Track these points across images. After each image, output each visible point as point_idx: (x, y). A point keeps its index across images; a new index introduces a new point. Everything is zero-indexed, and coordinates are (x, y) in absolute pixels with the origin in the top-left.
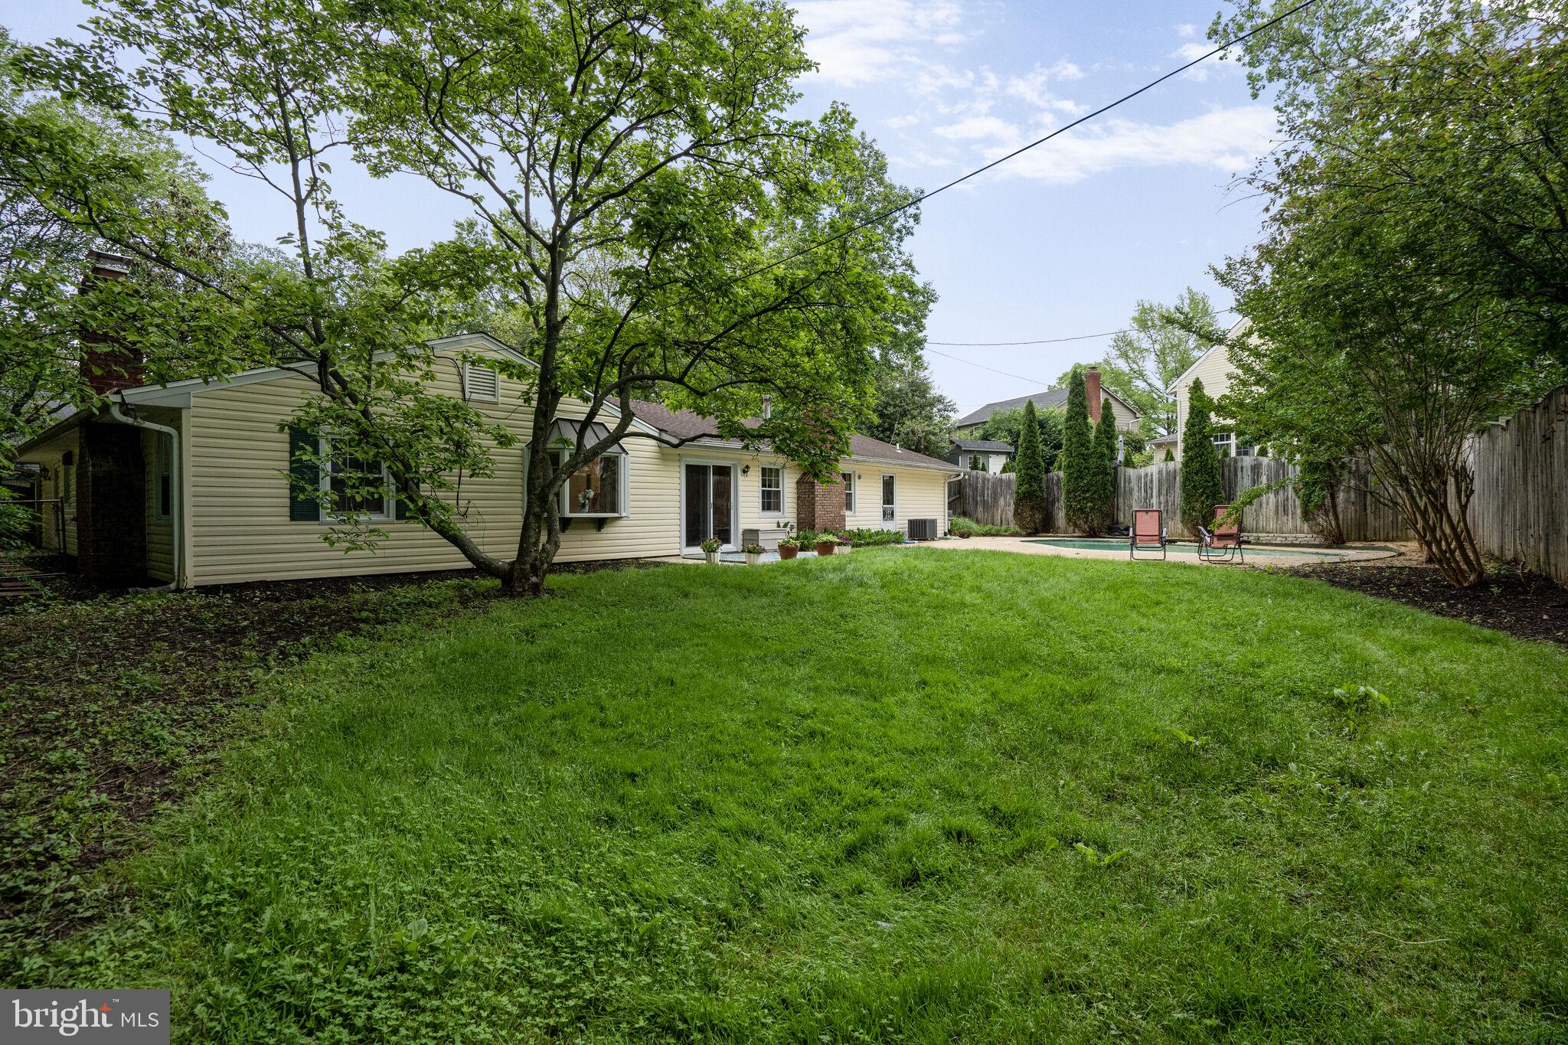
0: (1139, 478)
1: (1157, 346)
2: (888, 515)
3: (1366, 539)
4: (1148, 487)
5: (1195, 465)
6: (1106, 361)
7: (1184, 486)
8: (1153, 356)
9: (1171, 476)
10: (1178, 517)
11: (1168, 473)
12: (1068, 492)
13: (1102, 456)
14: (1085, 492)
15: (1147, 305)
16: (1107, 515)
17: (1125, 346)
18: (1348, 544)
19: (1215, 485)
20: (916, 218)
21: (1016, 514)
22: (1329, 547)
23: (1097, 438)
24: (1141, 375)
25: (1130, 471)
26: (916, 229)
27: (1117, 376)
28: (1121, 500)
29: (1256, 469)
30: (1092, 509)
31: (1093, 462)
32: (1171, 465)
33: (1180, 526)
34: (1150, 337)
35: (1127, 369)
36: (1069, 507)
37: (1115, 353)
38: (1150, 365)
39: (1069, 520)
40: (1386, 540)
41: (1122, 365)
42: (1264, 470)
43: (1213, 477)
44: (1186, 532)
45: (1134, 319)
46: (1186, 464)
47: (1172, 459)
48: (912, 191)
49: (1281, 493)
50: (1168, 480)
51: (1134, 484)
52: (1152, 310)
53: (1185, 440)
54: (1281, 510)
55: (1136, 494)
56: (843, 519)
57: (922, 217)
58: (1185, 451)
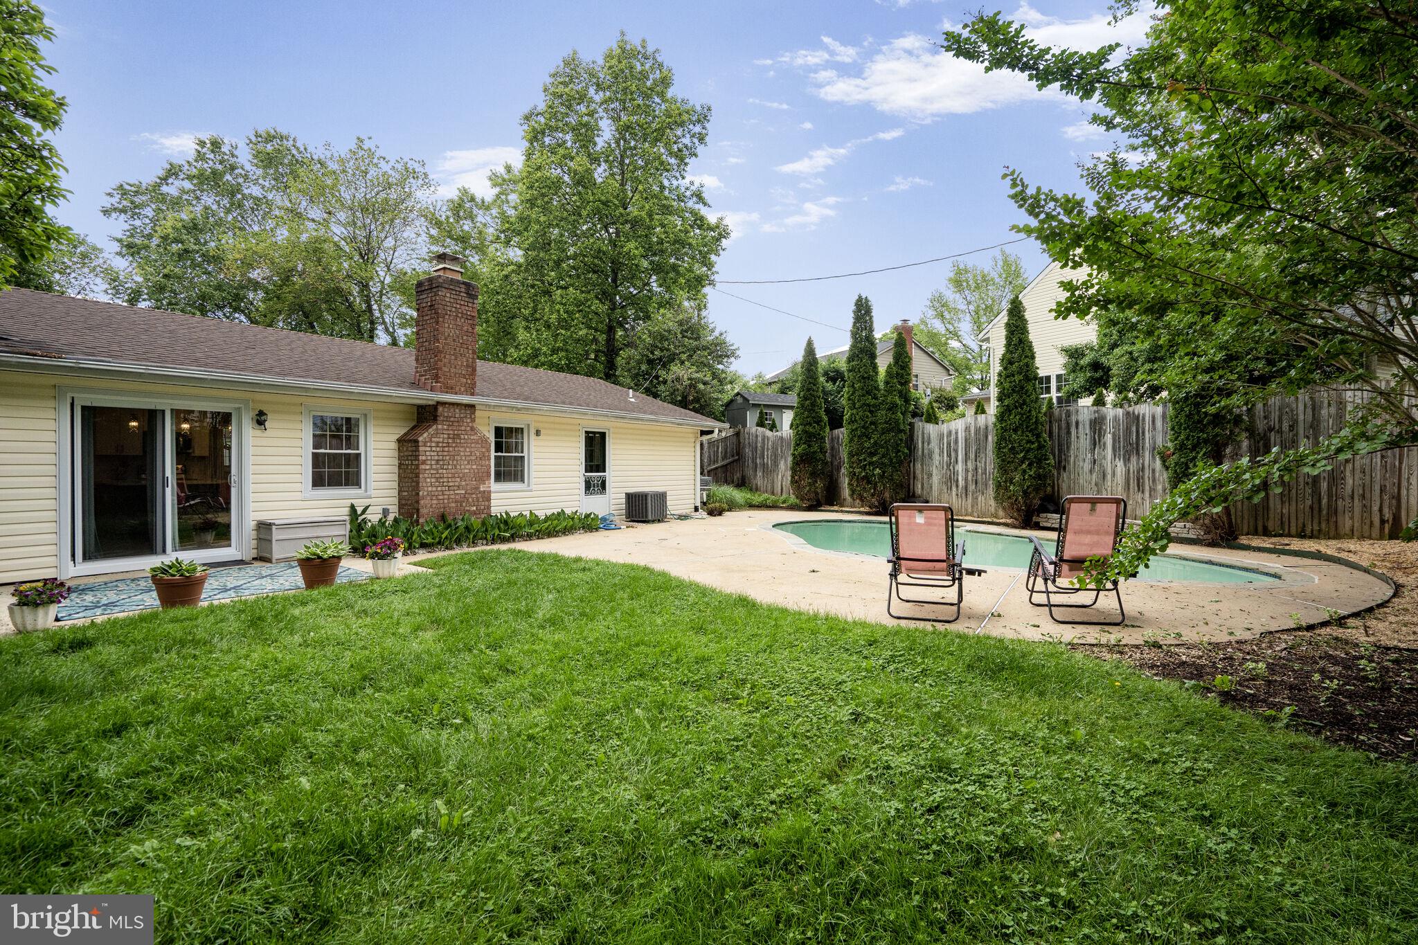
0: (941, 437)
1: (972, 307)
2: (595, 486)
3: (1266, 533)
4: (951, 450)
5: (1014, 419)
6: (923, 322)
7: (999, 447)
8: (968, 317)
9: (982, 434)
10: (991, 492)
11: (977, 430)
12: (851, 455)
13: (893, 408)
14: (872, 454)
15: (962, 266)
16: (901, 486)
17: (941, 307)
18: (1244, 540)
19: (1041, 447)
20: (702, 139)
21: (793, 482)
22: (1213, 544)
23: (887, 383)
24: (956, 335)
25: (931, 428)
26: (700, 149)
27: (933, 336)
28: (918, 466)
29: (1097, 424)
30: (882, 476)
31: (882, 414)
32: (981, 419)
33: (992, 502)
34: (965, 299)
35: (943, 331)
36: (852, 475)
37: (931, 313)
38: (965, 327)
39: (853, 492)
40: (1302, 535)
41: (938, 326)
42: (1109, 428)
43: (1038, 436)
44: (1001, 513)
45: (950, 280)
46: (1001, 417)
47: (983, 412)
48: (698, 108)
49: (1134, 459)
50: (978, 440)
51: (934, 445)
52: (966, 271)
53: (1000, 384)
54: (1133, 484)
55: (936, 457)
56: (487, 497)
57: (707, 139)
58: (1000, 399)
